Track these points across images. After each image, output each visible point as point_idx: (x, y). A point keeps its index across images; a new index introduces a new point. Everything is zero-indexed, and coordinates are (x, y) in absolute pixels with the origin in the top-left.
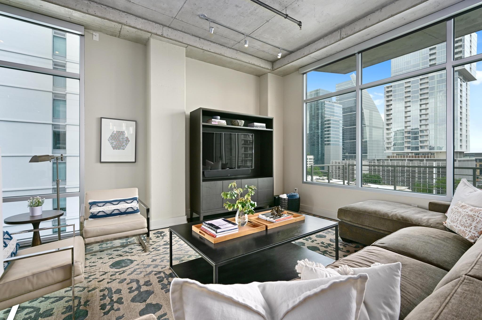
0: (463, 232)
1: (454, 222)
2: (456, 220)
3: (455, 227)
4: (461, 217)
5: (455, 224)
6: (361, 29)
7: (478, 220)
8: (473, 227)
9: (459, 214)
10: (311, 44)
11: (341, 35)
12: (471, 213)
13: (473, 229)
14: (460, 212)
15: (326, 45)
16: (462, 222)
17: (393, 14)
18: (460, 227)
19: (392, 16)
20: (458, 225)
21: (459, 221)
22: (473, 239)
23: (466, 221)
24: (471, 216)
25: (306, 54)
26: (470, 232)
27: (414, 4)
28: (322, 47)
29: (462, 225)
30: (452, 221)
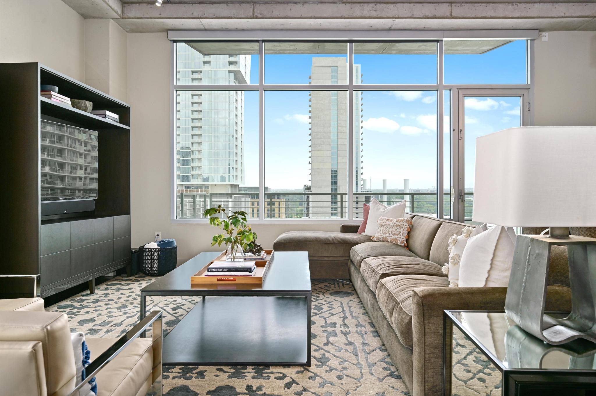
0: (396, 239)
1: (386, 234)
2: (388, 231)
3: (388, 237)
4: (391, 228)
5: (388, 235)
6: (281, 16)
7: (404, 227)
8: (401, 233)
9: (389, 226)
10: (206, 3)
11: (253, 11)
12: (398, 223)
13: (402, 235)
14: (389, 224)
15: (232, 16)
16: (393, 231)
17: (316, 16)
18: (392, 236)
19: (315, 18)
20: (391, 235)
21: (390, 232)
22: (403, 243)
23: (396, 230)
24: (398, 225)
25: (196, 15)
26: (400, 238)
27: (334, 16)
28: (225, 15)
29: (394, 234)
30: (384, 233)
